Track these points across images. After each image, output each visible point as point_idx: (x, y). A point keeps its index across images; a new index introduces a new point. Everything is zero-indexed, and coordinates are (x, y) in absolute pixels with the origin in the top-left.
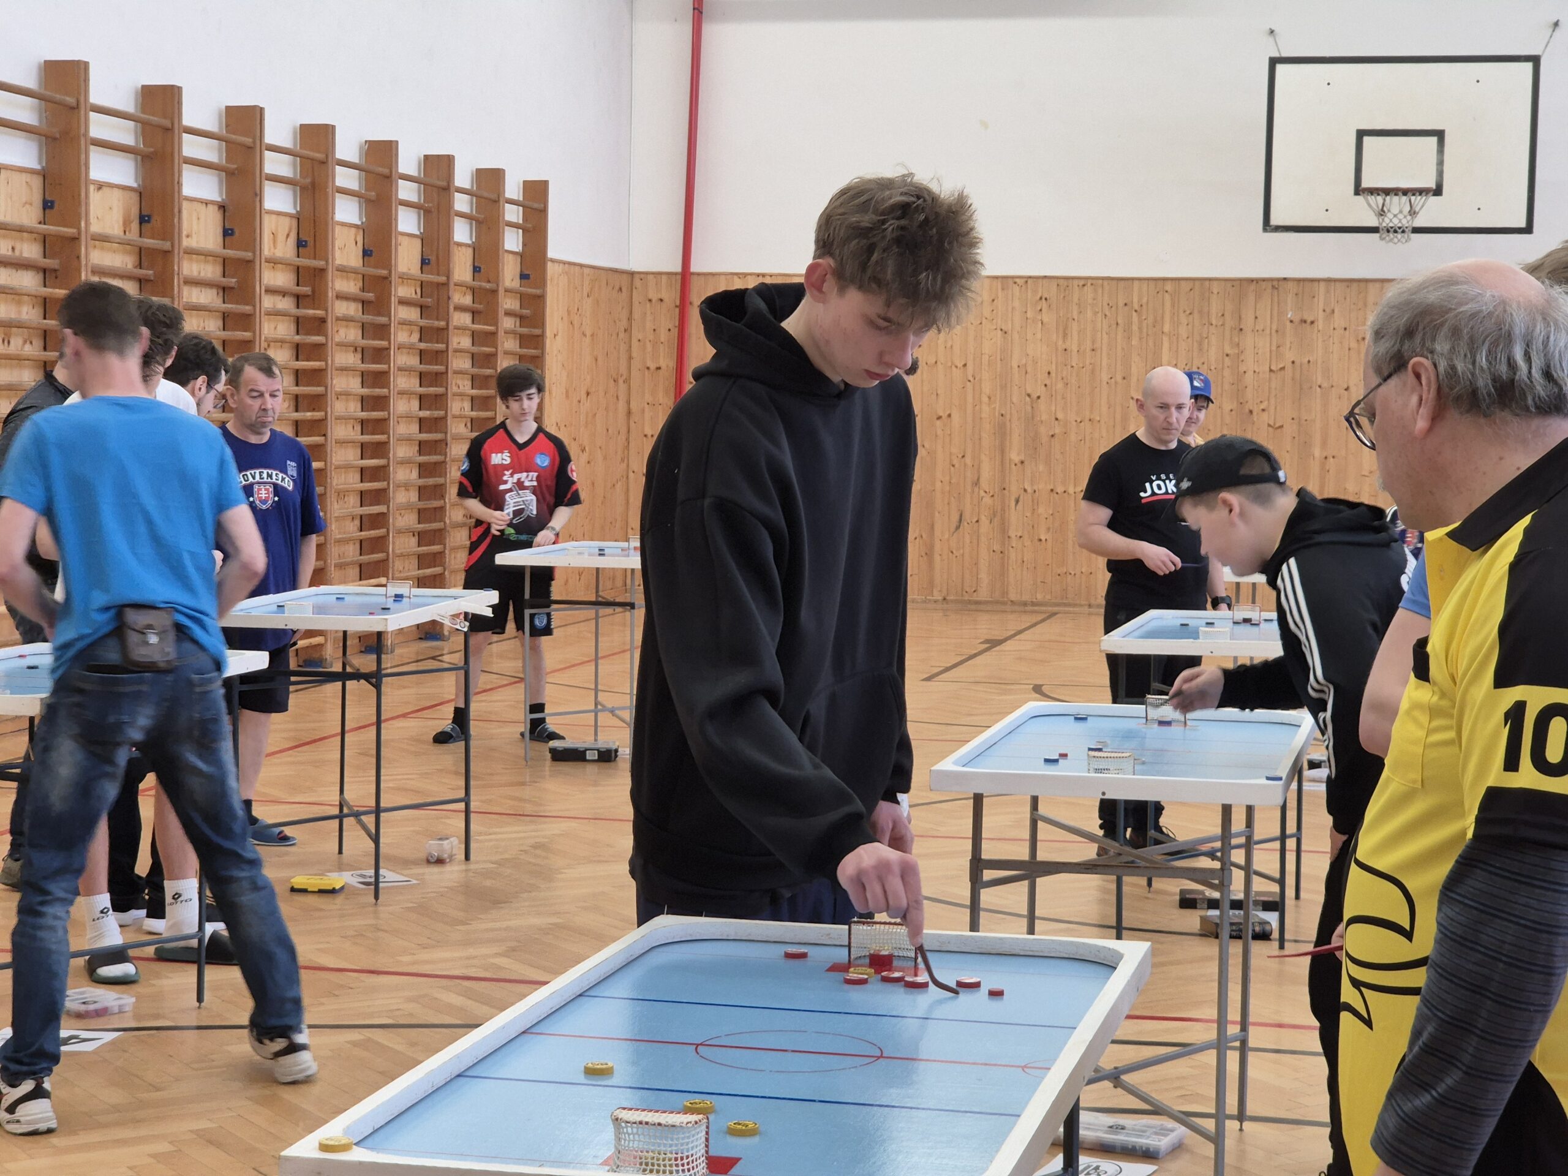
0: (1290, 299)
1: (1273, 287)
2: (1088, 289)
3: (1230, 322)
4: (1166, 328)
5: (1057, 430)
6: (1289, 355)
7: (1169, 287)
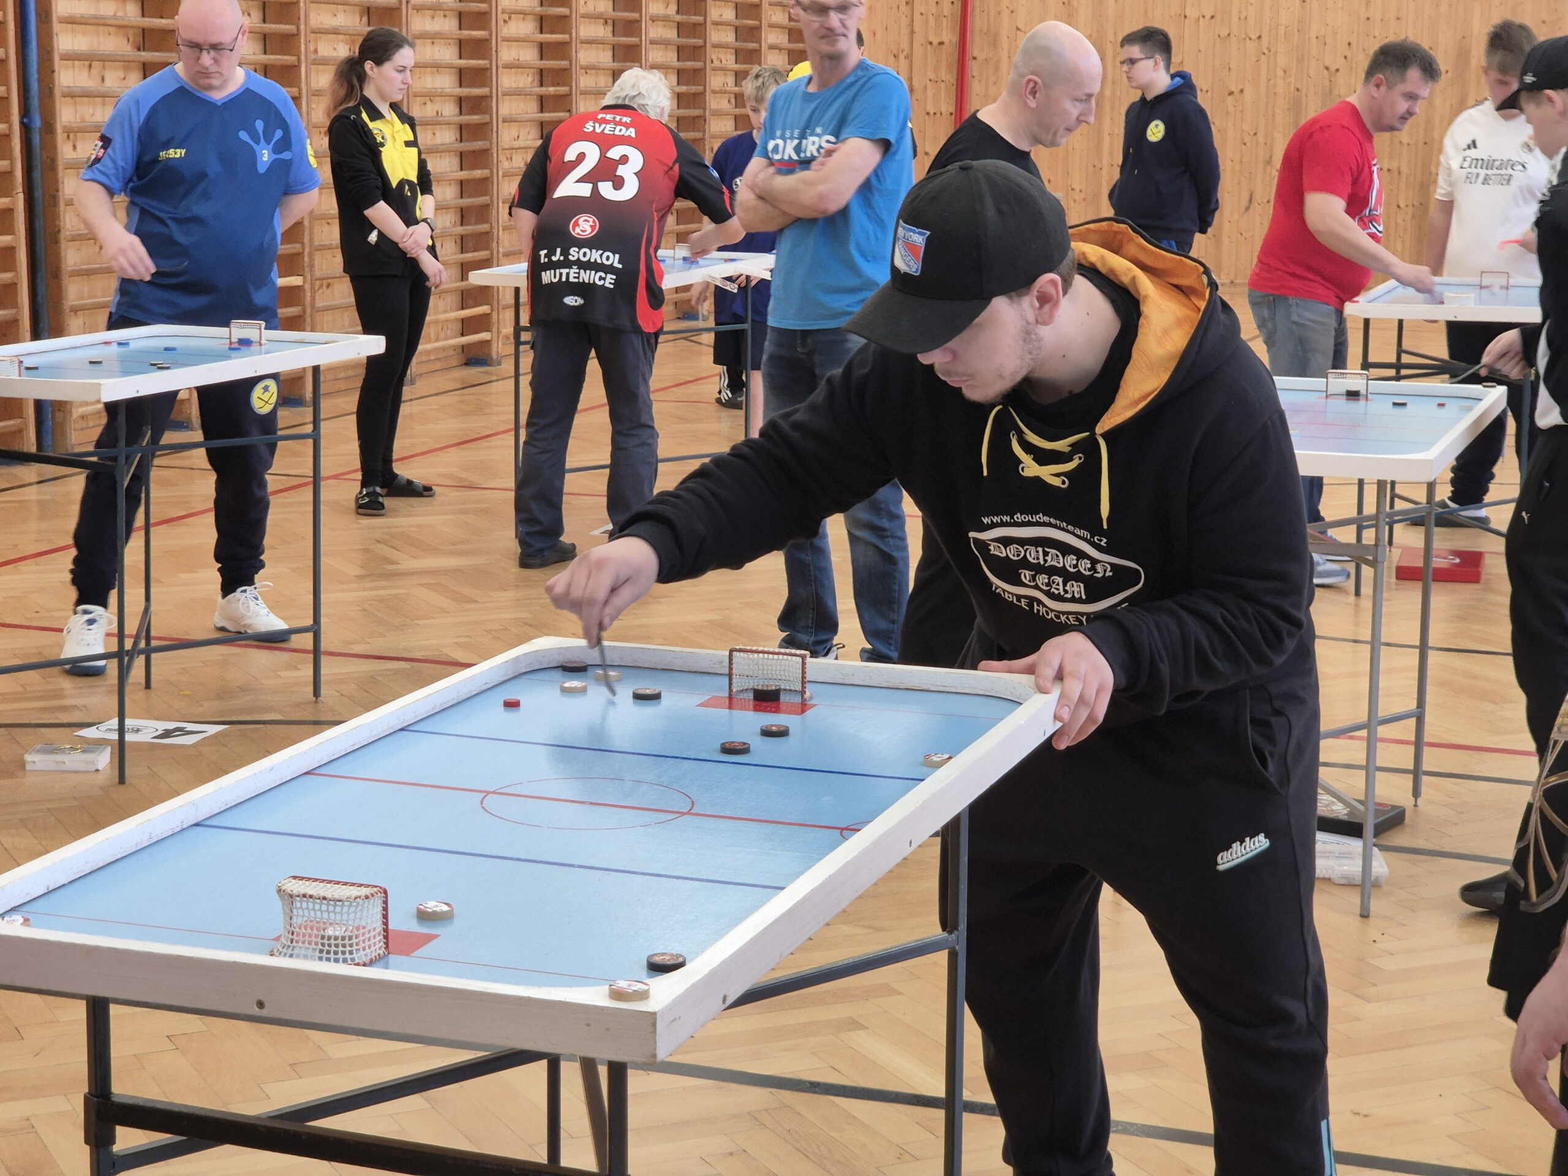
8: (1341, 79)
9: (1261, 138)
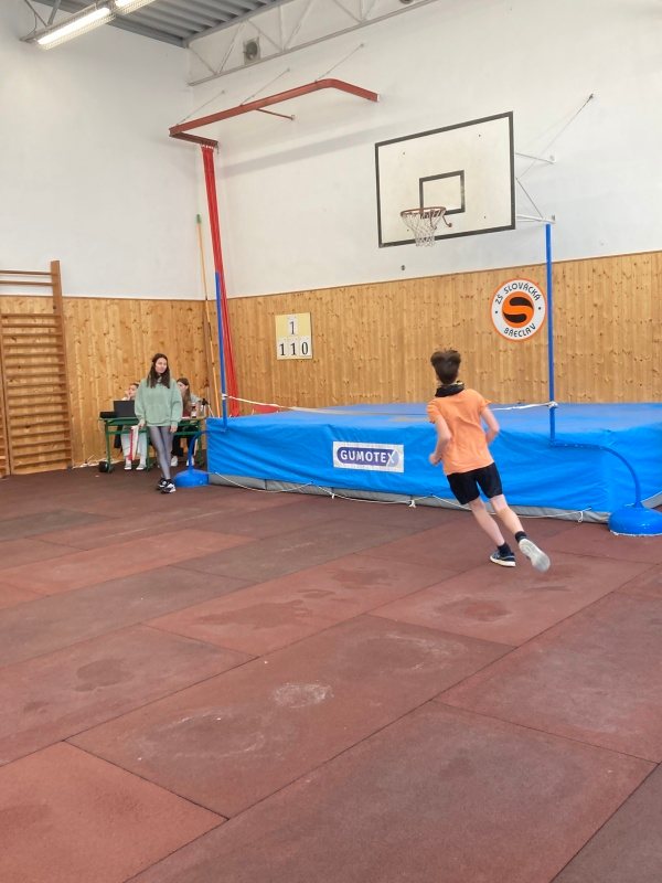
0: (461, 285)
1: (453, 279)
2: (370, 290)
3: (433, 300)
4: (405, 307)
5: (361, 365)
6: (462, 316)
7: (405, 284)
8: (355, 351)
9: (327, 382)
